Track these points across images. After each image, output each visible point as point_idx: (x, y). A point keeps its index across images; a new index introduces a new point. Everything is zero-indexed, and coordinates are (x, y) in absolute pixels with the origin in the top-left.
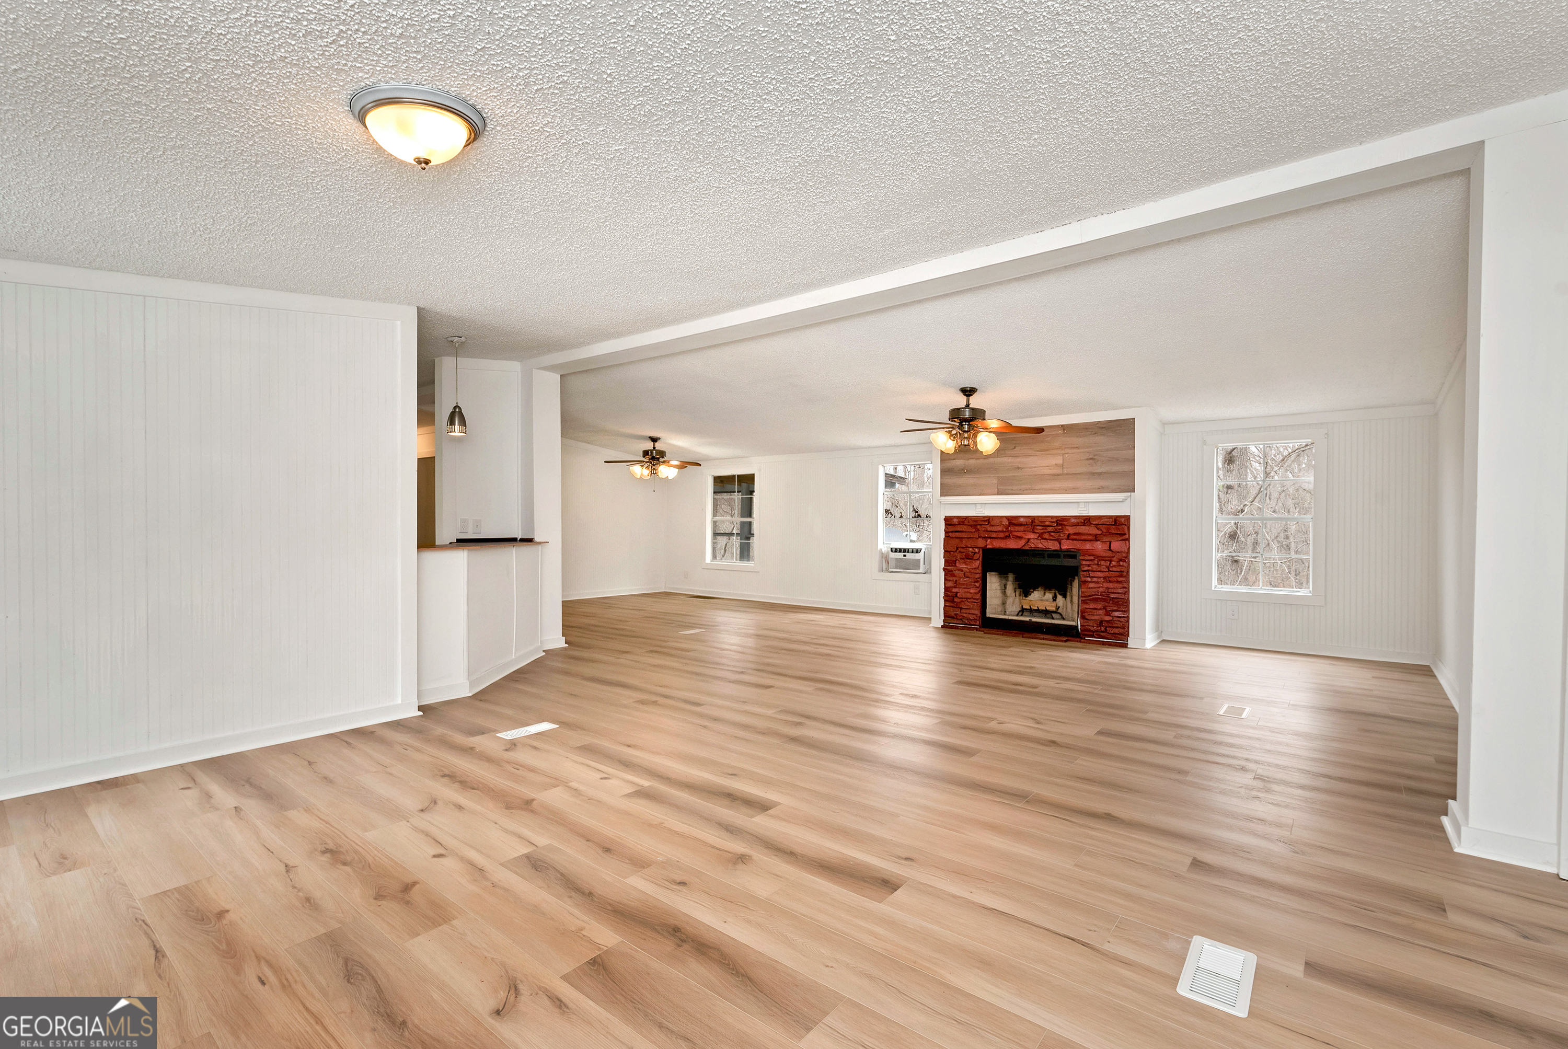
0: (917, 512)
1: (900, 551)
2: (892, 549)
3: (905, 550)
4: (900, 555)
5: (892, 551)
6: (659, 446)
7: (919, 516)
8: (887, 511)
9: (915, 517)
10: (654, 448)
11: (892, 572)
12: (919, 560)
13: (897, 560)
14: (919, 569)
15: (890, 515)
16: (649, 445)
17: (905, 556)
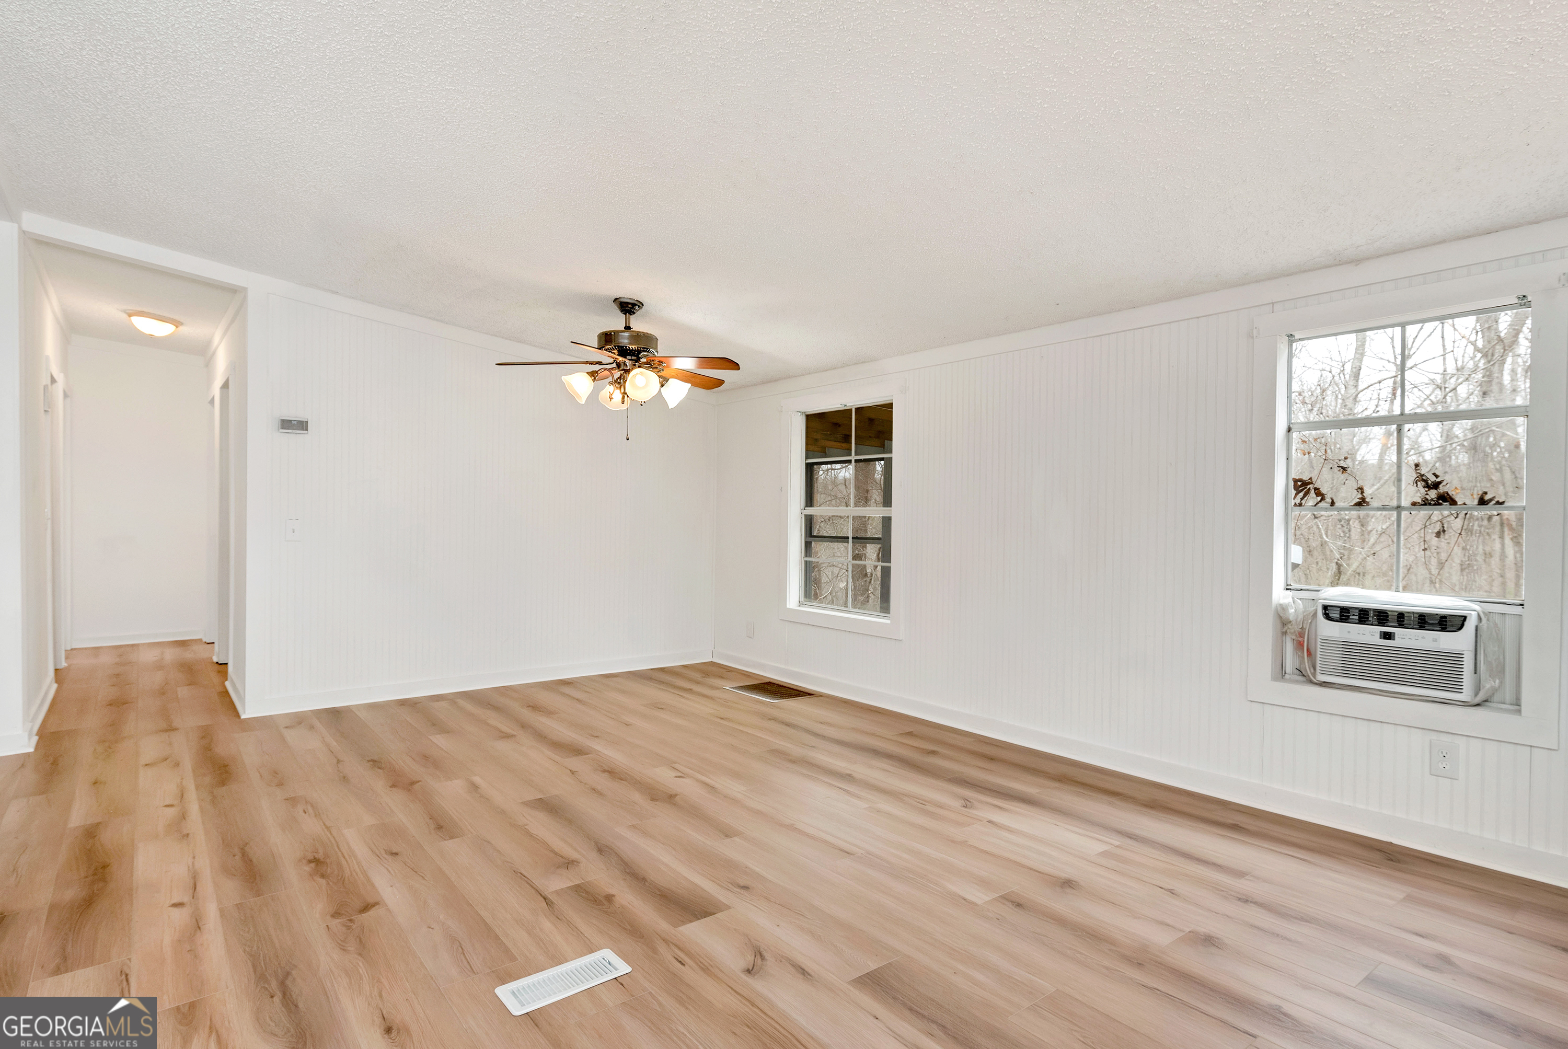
0: (1436, 485)
1: (1364, 616)
2: (1325, 608)
3: (1382, 617)
4: (1370, 634)
5: (1327, 617)
6: (639, 324)
7: (1446, 499)
8: (1302, 486)
9: (1426, 503)
10: (628, 328)
11: (1324, 684)
12: (1455, 659)
13: (1348, 647)
14: (1459, 690)
15: (1312, 499)
16: (616, 322)
17: (1387, 636)
